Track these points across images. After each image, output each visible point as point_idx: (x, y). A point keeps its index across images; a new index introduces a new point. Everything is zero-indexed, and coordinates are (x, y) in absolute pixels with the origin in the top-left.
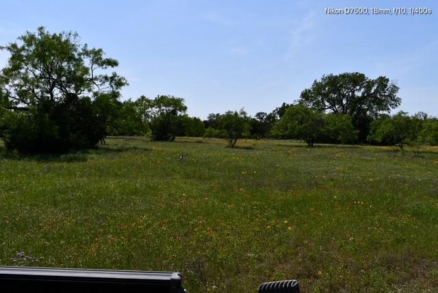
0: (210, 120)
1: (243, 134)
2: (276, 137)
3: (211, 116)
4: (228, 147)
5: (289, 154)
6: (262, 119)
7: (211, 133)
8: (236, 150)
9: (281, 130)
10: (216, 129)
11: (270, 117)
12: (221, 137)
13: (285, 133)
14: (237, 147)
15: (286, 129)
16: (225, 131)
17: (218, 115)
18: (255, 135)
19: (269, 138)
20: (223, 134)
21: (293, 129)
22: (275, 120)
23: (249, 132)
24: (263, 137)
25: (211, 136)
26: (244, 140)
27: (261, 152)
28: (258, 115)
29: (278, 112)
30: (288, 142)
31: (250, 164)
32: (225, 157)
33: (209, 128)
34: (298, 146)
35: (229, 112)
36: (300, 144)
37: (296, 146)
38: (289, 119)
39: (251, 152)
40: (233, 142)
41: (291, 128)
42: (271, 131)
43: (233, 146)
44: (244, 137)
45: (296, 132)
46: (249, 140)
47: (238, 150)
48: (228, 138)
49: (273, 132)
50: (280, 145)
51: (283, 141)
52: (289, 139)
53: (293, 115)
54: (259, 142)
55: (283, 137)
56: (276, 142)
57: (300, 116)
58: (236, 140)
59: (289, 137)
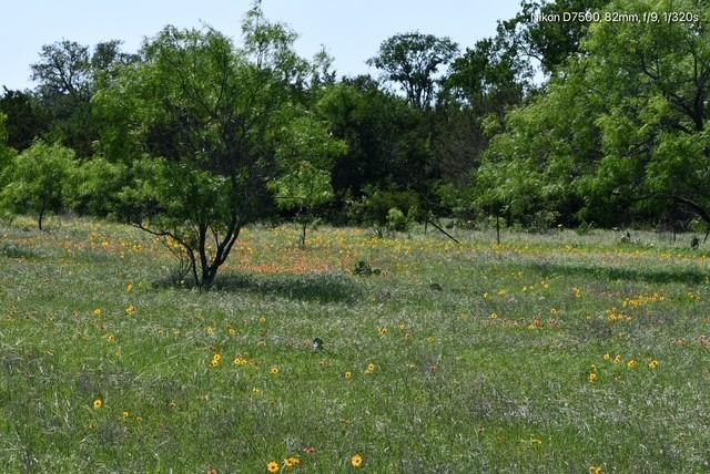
0: (51, 93)
1: (283, 191)
2: (525, 214)
3: (59, 60)
4: (175, 281)
5: (603, 331)
6: (422, 81)
7: (54, 178)
8: (227, 303)
9: (553, 164)
10: (85, 153)
11: (474, 68)
12: (130, 213)
13: (579, 185)
14: (239, 284)
15: (590, 153)
16: (157, 165)
17: (106, 52)
18: (373, 195)
19: (469, 218)
20: (145, 190)
21: (639, 152)
22: (510, 95)
23: (323, 178)
24: (432, 210)
25: (56, 206)
26: (290, 232)
27: (406, 319)
28: (397, 52)
29: (535, 37)
30: (602, 248)
31: (328, 404)
32: (150, 350)
33: (37, 147)
34: (679, 277)
35: (169, 35)
36: (684, 263)
37: (661, 278)
38: (610, 80)
39: (336, 321)
40: (211, 245)
41: (623, 146)
42: (484, 171)
43: (209, 279)
44: (288, 214)
45: (655, 180)
46: (326, 235)
47: (244, 301)
48: (181, 215)
49: (503, 177)
50: (543, 270)
51: (570, 235)
52: (606, 224)
53: (641, 59)
54: (398, 244)
55: (570, 213)
56: (522, 246)
57: (687, 65)
58: (233, 231)
59: (611, 212)
